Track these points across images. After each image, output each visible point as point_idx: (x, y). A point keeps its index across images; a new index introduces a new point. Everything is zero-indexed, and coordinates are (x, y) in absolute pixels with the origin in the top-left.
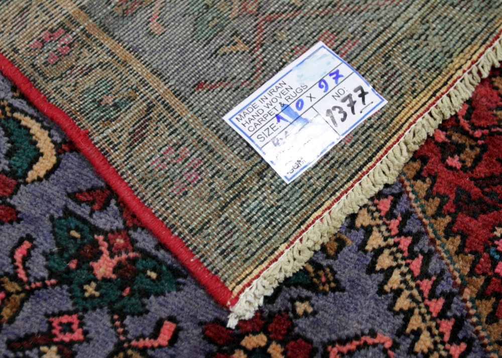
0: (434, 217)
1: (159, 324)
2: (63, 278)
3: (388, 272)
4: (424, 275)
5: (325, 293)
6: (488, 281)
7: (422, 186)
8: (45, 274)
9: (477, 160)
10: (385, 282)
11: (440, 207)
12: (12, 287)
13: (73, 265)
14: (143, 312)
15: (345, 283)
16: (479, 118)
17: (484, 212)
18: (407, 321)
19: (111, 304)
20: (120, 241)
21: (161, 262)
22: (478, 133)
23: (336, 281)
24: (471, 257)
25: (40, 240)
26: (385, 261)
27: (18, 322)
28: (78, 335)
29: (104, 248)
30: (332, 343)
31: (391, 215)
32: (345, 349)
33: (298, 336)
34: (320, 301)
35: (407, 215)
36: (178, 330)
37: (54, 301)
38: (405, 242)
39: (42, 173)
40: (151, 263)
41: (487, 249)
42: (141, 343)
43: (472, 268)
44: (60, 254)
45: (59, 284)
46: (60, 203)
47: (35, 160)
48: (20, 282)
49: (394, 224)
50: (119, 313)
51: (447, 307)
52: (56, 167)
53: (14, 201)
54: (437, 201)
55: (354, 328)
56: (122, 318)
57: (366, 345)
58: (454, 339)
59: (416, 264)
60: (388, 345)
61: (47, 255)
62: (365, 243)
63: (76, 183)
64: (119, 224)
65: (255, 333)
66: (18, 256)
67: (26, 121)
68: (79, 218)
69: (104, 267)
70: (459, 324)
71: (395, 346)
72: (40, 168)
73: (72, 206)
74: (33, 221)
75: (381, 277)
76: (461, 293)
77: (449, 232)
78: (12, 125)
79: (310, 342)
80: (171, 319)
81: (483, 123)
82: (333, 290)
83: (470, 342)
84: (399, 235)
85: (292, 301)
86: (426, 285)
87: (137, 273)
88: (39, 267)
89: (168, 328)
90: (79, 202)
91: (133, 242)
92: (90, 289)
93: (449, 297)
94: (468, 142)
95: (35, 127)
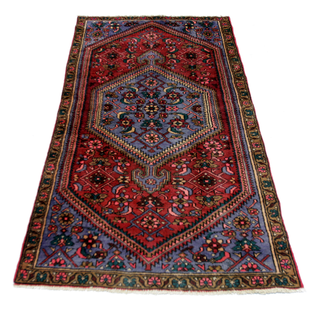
0: (111, 144)
1: (141, 121)
2: (156, 120)
5: (122, 131)
6: (101, 140)
9: (109, 153)
13: (156, 122)
14: (143, 121)
15: (120, 133)
17: (105, 147)
18: (110, 132)
19: (148, 121)
20: (152, 127)
21: (145, 126)
22: (110, 156)
24: (105, 142)
25: (163, 123)
26: (116, 137)
27: (158, 115)
28: (150, 117)
29: (153, 125)
30: (118, 127)
31: (118, 142)
35: (115, 143)
36: (138, 121)
37: (155, 118)
38: (114, 140)
39: (169, 129)
41: (103, 143)
42: (141, 119)
43: (104, 140)
44: (159, 122)
46: (163, 127)
47: (171, 130)
48: (161, 118)
50: (146, 120)
52: (167, 130)
53: (170, 125)
54: (112, 146)
55: (116, 129)
57: (113, 128)
58: (103, 133)
59: (111, 138)
60: (111, 129)
62: (119, 138)
63: (163, 130)
65: (128, 125)
66: (164, 120)
67: (176, 133)
68: (159, 126)
69: (152, 123)
70: (103, 135)
74: (165, 124)
75: (115, 135)
76: (104, 137)
77: (109, 143)
78: (178, 132)
79: (121, 126)
81: (110, 158)
83: (101, 133)
85: (125, 129)
87: (147, 124)
88: (160, 120)
90: (161, 128)
91: (150, 127)
92: (152, 121)
94: (111, 154)
95: (174, 133)
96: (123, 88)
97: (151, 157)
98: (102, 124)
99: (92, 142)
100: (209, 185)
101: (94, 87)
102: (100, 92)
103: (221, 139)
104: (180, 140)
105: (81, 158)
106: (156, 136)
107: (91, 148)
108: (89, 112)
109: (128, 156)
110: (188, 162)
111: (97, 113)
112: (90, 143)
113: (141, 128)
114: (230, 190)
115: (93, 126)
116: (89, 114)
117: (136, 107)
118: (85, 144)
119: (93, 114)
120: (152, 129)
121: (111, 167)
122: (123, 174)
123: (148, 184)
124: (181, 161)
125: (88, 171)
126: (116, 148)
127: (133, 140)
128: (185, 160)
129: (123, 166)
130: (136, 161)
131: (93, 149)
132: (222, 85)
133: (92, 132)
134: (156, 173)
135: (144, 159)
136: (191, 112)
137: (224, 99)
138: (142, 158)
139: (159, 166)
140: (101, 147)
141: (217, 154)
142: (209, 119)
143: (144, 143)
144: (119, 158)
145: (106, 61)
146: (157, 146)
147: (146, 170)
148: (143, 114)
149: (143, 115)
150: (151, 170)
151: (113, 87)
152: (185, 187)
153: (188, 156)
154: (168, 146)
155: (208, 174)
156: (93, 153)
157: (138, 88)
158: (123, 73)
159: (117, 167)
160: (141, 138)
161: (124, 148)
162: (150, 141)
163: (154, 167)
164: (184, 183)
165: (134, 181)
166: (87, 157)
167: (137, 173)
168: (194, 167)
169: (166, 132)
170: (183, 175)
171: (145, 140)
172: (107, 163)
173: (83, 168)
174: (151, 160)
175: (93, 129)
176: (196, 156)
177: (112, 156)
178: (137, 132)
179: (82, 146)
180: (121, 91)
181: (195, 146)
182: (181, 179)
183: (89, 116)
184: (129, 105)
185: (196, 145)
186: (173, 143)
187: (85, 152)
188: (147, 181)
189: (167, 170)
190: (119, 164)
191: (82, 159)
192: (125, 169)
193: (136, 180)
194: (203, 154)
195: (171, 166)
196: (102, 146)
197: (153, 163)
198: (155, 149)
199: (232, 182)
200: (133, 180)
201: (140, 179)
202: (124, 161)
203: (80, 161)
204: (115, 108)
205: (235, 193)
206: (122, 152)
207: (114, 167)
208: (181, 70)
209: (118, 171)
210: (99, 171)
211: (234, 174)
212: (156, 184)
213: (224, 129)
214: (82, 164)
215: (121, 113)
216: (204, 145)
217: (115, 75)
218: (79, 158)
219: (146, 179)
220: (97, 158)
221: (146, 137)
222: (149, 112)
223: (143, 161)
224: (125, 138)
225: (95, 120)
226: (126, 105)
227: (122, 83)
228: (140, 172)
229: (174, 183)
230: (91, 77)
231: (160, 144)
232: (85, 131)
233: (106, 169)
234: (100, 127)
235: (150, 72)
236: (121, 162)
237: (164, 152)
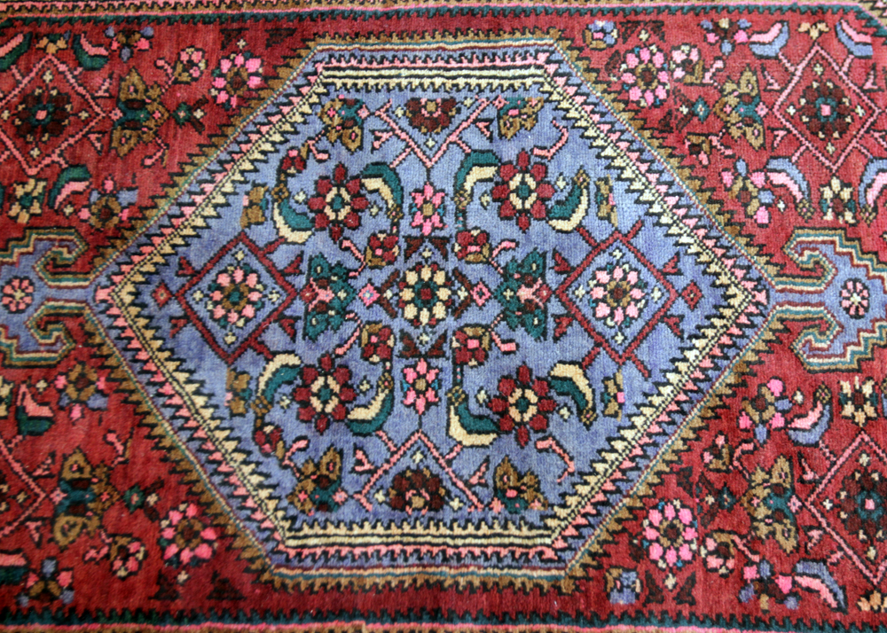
0: (664, 461)
1: (511, 341)
2: (506, 275)
3: (613, 450)
4: (624, 472)
5: (580, 420)
6: (641, 509)
7: (679, 445)
8: (503, 264)
9: (718, 471)
10: (606, 451)
11: (672, 462)
12: (486, 251)
13: (516, 276)
14: (513, 329)
15: (593, 429)
16: (748, 459)
17: (684, 489)
18: (590, 474)
19: (507, 309)
20: (545, 293)
21: (545, 322)
22: (736, 463)
23: (591, 424)
24: (651, 492)
25: (519, 250)
26: (619, 445)
27: (469, 267)
28: (480, 302)
29: (536, 286)
30: (554, 439)
31: (650, 435)
32: (555, 447)
33: (547, 418)
34: (574, 419)
35: (655, 444)
36: (513, 352)
37: (492, 279)
38: (638, 451)
39: (558, 227)
40: (542, 317)
41: (661, 500)
42: (495, 337)
43: (644, 496)
44: (519, 266)
45: (502, 275)
46: (547, 247)
47: (564, 218)
48: (491, 254)
49: (646, 440)
50: (504, 316)
51: (611, 492)
52: (567, 232)
53: (534, 223)
54: (676, 458)
55: (569, 447)
56: (503, 319)
57: (563, 458)
58: (595, 505)
59: (627, 464)
60: (570, 470)
61: (514, 259)
62: (624, 428)
63: (564, 249)
64: (554, 287)
65: (536, 394)
66: (504, 244)
67: (584, 199)
68: (544, 263)
69: (525, 293)
70: (605, 503)
71: (572, 474)
72: (561, 225)
73: (549, 255)
74: (528, 240)
75: (608, 447)
76: (625, 497)
77: (659, 474)
78: (577, 192)
79: (548, 425)
80: (518, 345)
81: (746, 464)
82: (585, 424)
83: (599, 514)
84: (641, 446)
85: (566, 405)
86: (618, 475)
87: (532, 312)
88: (504, 259)
89: (512, 347)
90: (554, 257)
91: (548, 300)
92: (508, 294)
93: (618, 491)
94: (726, 459)
95: (583, 206)
96: (268, 429)
97: (726, 297)
98: (533, 516)
99: (655, 552)
100: (840, 102)
101: (247, 579)
102: (292, 543)
103: (611, 46)
104: (620, 187)
105: (758, 593)
106: (603, 277)
107: (695, 554)
108: (449, 582)
109: (729, 386)
110: (741, 166)
111: (460, 542)
112: (663, 558)
113: (556, 339)
114: (857, 43)
115: (549, 554)
116: (462, 581)
117: (412, 361)
118: (670, 582)
119: (468, 561)
120: (561, 293)
121: (800, 456)
122: (830, 402)
123: (866, 309)
124: (737, 188)
125: (833, 552)
126: (685, 440)
127: (630, 370)
128: (727, 177)
129: (785, 404)
130: (751, 357)
131: (702, 542)
132: (277, 11)
133: (593, 555)
134: (810, 281)
135: (740, 326)
136: (453, 138)
137: (375, 13)
138: (735, 331)
139: (772, 270)
140: (683, 506)
141: (687, 65)
142: (494, 77)
143: (651, 326)
144: (744, 422)
145: (22, 527)
146: (662, 275)
147: (798, 317)
148: (461, 329)
149: (469, 332)
150: (796, 298)
151: (255, 479)
152: (861, 181)
153: (705, 162)
154: (660, 232)
155: (789, 102)
156: (724, 538)
157: (270, 355)
158: (145, 431)
159: (795, 429)
160: (620, 338)
161: (686, 407)
162: (637, 301)
163: (780, 287)
164: (844, 185)
165: (858, 361)
166: (750, 563)
167: (815, 352)
168: (762, 146)
169: (576, 238)
170: (804, 186)
171: (628, 320)
172: (775, 473)
173: (815, 576)
174: (741, 297)
175: (567, 555)
176: (707, 136)
177: (738, 453)
178: (585, 352)
179: (683, 595)
180: (289, 439)
181: (652, 137)
182: (828, 194)
183: (477, 582)
184: (398, 394)
185: (647, 133)
186: (642, 213)
187: (722, 576)
188: (852, 312)
189: (788, 238)
190: (779, 422)
191: (766, 586)
192: (799, 398)
193: (853, 353)
194: (692, 114)
195: (762, 226)
196: (677, 503)
197: (755, 288)
198: (681, 282)
199: (821, 33)
200: (855, 366)
201: (847, 339)
202: (760, 404)
203: (779, 597)
204: (418, 457)
205: (871, 31)
206: (710, 414)
207: (796, 443)
208: (148, 162)
209: (815, 425)
210: (828, 505)
211: (782, 22)
212: (864, 279)
213: (552, 31)
214: (794, 583)
215: (457, 431)
216: (643, 104)
217: (156, 471)
218: (765, 602)
219: (843, 317)
220: (754, 519)
221: (612, 315)
222: (449, 304)
223: (752, 326)
224: (621, 406)
225: (504, 552)
226: (398, 407)
227: (221, 435)
228: (810, 337)
229: (849, 216)
230: (157, 604)
231: (647, 264)
232: (586, 594)
233: (809, 476)
234: (551, 523)
235: (147, 298)
236: (766, 415)
237: (694, 249)
